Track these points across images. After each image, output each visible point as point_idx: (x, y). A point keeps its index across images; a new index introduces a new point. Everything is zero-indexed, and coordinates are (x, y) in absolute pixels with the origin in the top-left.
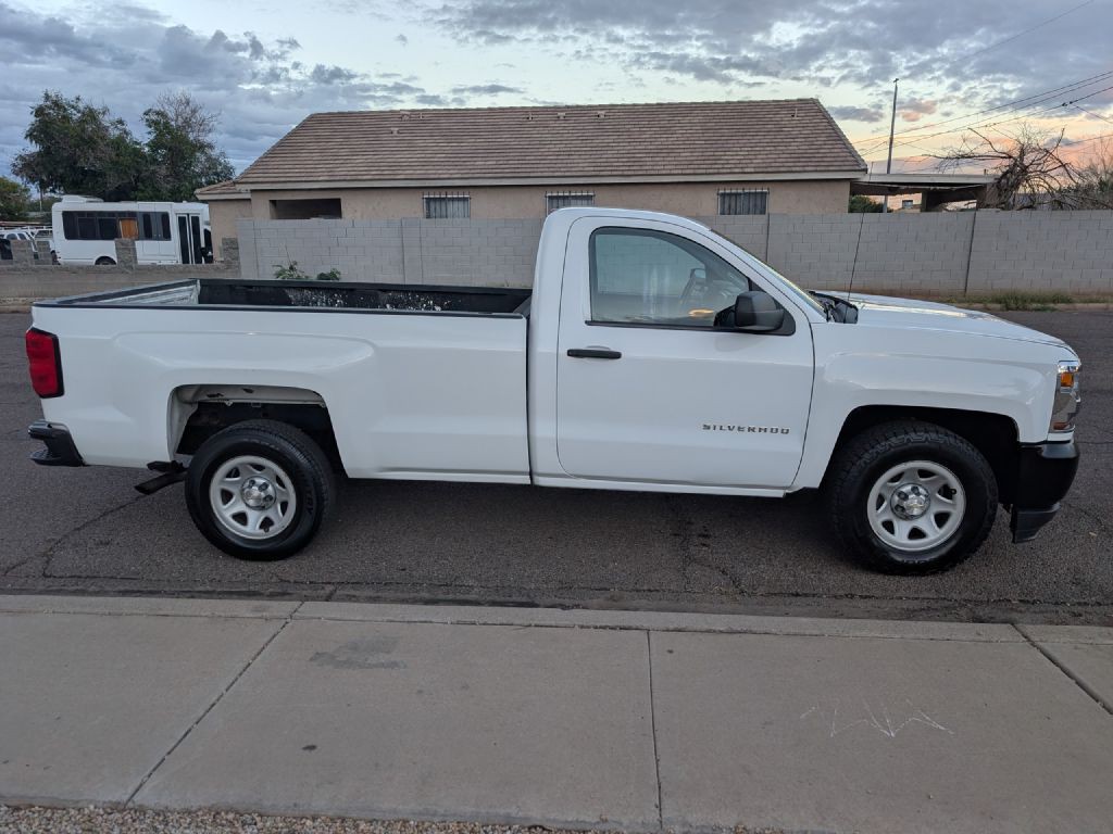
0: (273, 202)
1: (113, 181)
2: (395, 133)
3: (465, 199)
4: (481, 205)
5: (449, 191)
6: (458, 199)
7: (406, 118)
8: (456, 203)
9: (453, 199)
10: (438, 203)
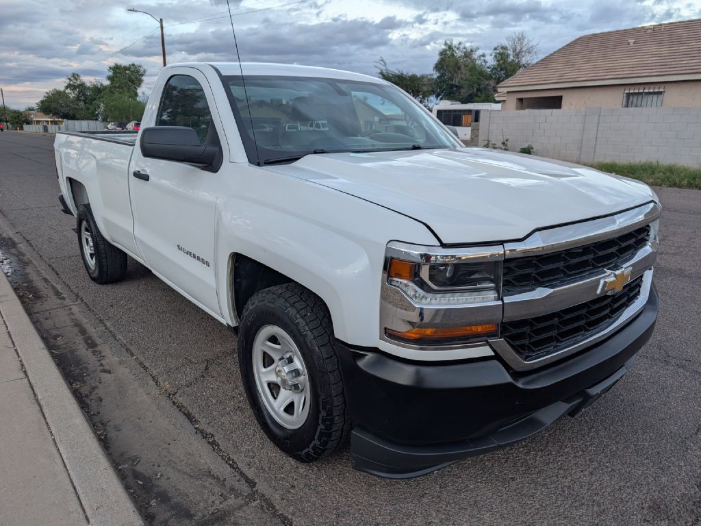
0: (521, 100)
1: (464, 92)
2: (631, 44)
3: (660, 93)
4: (672, 97)
5: (647, 87)
6: (654, 93)
7: (649, 31)
8: (650, 97)
9: (646, 93)
10: (635, 98)
